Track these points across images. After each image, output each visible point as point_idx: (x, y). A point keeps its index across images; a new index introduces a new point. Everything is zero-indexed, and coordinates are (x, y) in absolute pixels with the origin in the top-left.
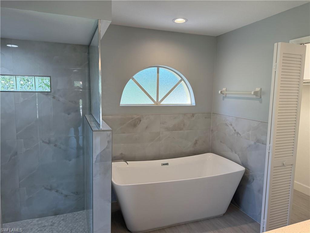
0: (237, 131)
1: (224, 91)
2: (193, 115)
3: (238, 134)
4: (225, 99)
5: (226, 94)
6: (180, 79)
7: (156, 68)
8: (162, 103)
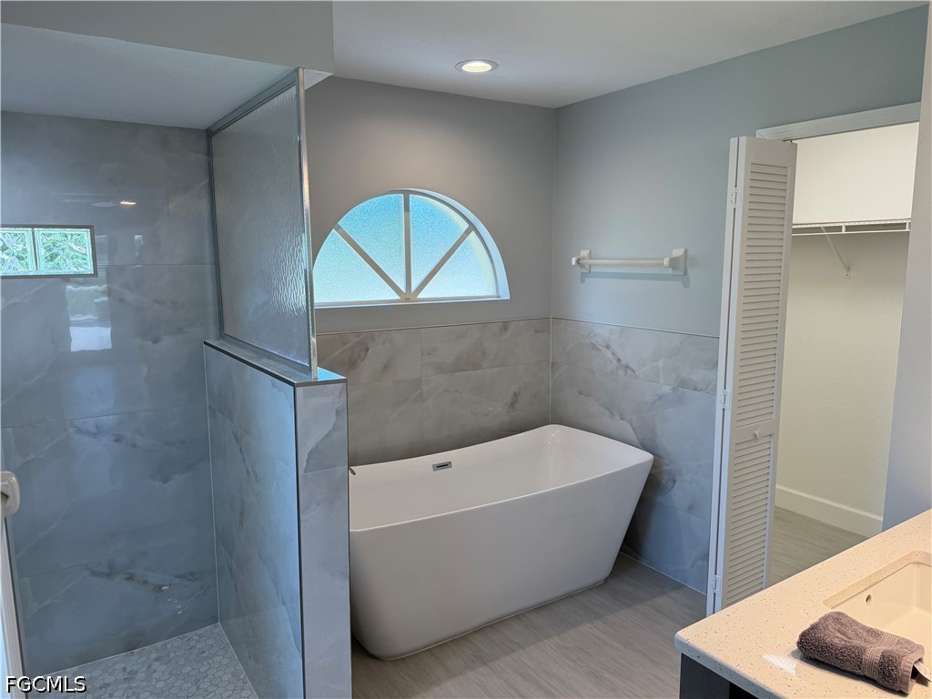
0: (624, 362)
1: (584, 258)
2: (505, 326)
3: (628, 370)
4: (587, 279)
5: (590, 266)
6: (465, 226)
7: (402, 195)
8: (422, 295)
